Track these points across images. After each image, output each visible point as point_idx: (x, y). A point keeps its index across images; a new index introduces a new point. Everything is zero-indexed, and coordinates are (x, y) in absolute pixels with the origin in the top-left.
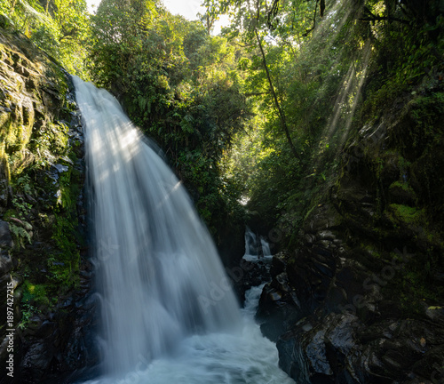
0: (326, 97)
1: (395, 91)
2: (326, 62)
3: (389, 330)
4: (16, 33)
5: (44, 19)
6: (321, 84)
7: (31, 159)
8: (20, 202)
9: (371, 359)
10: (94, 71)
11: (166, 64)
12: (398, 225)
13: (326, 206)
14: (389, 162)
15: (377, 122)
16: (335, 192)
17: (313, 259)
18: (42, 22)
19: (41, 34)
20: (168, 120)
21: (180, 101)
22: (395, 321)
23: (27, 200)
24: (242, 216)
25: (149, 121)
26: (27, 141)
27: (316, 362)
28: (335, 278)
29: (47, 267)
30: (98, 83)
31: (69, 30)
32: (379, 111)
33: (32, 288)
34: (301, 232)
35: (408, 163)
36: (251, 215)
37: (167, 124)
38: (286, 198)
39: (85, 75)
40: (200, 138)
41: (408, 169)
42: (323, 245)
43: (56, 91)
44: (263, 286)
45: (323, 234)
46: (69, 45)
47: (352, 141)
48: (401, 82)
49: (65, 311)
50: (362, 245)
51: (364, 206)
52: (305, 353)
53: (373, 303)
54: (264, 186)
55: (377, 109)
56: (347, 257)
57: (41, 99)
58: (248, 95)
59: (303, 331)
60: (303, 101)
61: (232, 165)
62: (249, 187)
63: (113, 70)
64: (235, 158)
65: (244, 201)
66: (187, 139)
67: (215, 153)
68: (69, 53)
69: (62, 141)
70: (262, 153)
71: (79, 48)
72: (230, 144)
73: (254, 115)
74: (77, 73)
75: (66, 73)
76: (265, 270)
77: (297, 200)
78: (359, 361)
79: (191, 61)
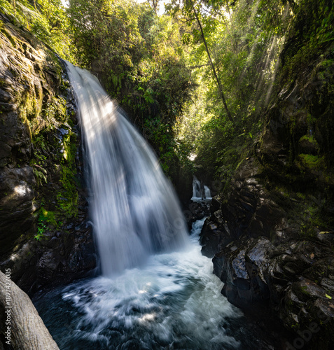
0: (253, 65)
1: (308, 55)
2: (252, 31)
3: (290, 248)
4: (21, 28)
5: (36, 15)
6: (249, 53)
7: (43, 124)
8: (39, 154)
9: (275, 268)
10: (78, 55)
11: (128, 45)
12: (304, 171)
13: (252, 159)
14: (300, 120)
15: (292, 86)
16: (259, 147)
17: (240, 199)
18: (35, 17)
19: (37, 27)
20: (134, 94)
21: (142, 76)
22: (295, 243)
23: (43, 153)
24: (191, 169)
25: (121, 95)
26: (40, 110)
27: (239, 271)
28: (255, 214)
29: (56, 201)
30: (82, 65)
31: (54, 22)
32: (294, 75)
33: (46, 213)
34: (233, 180)
35: (314, 119)
36: (197, 168)
37: (135, 96)
38: (222, 154)
39: (72, 59)
40: (159, 107)
41: (314, 125)
42: (248, 189)
43: (54, 72)
44: (205, 219)
45: (249, 181)
46: (57, 34)
47: (273, 103)
48: (313, 47)
49: (68, 232)
50: (277, 188)
51: (280, 158)
52: (231, 265)
53: (280, 231)
54: (206, 145)
55: (293, 73)
56: (265, 198)
57: (45, 78)
58: (192, 68)
59: (231, 250)
60: (235, 70)
61: (183, 128)
62: (196, 146)
63: (91, 53)
64: (185, 123)
65: (192, 157)
66: (149, 109)
67: (171, 119)
68: (58, 41)
69: (63, 111)
70: (205, 118)
71: (64, 37)
72: (182, 111)
73: (198, 86)
74: (66, 57)
75: (59, 58)
76: (207, 208)
77: (231, 154)
78: (267, 270)
79: (146, 41)
